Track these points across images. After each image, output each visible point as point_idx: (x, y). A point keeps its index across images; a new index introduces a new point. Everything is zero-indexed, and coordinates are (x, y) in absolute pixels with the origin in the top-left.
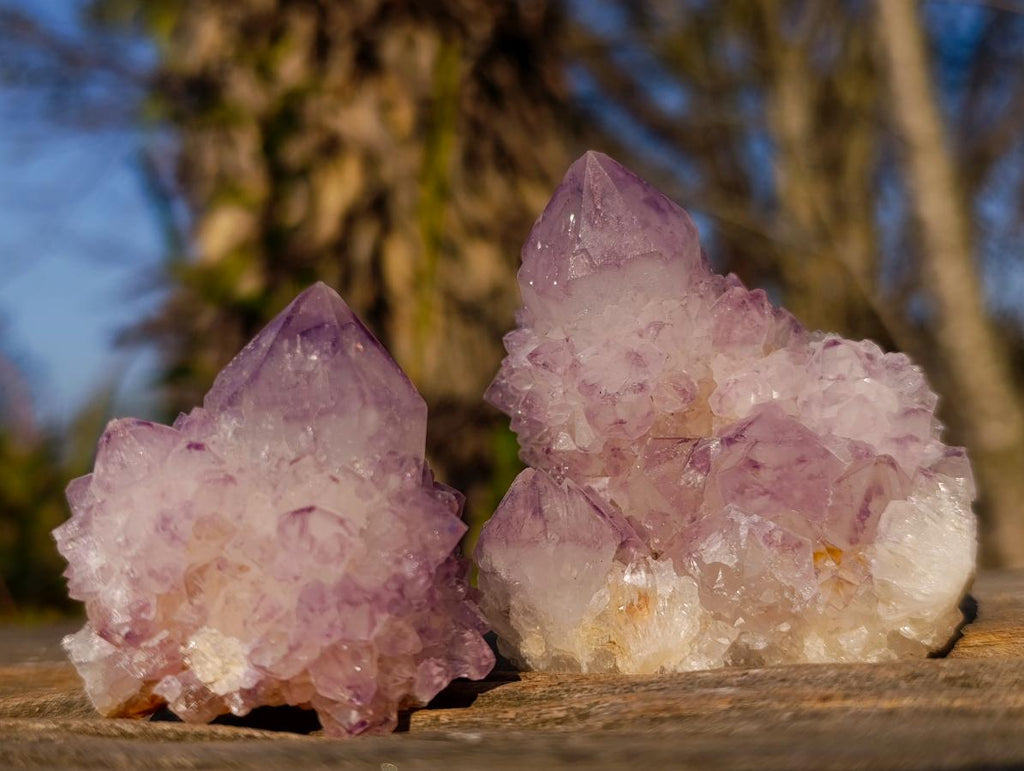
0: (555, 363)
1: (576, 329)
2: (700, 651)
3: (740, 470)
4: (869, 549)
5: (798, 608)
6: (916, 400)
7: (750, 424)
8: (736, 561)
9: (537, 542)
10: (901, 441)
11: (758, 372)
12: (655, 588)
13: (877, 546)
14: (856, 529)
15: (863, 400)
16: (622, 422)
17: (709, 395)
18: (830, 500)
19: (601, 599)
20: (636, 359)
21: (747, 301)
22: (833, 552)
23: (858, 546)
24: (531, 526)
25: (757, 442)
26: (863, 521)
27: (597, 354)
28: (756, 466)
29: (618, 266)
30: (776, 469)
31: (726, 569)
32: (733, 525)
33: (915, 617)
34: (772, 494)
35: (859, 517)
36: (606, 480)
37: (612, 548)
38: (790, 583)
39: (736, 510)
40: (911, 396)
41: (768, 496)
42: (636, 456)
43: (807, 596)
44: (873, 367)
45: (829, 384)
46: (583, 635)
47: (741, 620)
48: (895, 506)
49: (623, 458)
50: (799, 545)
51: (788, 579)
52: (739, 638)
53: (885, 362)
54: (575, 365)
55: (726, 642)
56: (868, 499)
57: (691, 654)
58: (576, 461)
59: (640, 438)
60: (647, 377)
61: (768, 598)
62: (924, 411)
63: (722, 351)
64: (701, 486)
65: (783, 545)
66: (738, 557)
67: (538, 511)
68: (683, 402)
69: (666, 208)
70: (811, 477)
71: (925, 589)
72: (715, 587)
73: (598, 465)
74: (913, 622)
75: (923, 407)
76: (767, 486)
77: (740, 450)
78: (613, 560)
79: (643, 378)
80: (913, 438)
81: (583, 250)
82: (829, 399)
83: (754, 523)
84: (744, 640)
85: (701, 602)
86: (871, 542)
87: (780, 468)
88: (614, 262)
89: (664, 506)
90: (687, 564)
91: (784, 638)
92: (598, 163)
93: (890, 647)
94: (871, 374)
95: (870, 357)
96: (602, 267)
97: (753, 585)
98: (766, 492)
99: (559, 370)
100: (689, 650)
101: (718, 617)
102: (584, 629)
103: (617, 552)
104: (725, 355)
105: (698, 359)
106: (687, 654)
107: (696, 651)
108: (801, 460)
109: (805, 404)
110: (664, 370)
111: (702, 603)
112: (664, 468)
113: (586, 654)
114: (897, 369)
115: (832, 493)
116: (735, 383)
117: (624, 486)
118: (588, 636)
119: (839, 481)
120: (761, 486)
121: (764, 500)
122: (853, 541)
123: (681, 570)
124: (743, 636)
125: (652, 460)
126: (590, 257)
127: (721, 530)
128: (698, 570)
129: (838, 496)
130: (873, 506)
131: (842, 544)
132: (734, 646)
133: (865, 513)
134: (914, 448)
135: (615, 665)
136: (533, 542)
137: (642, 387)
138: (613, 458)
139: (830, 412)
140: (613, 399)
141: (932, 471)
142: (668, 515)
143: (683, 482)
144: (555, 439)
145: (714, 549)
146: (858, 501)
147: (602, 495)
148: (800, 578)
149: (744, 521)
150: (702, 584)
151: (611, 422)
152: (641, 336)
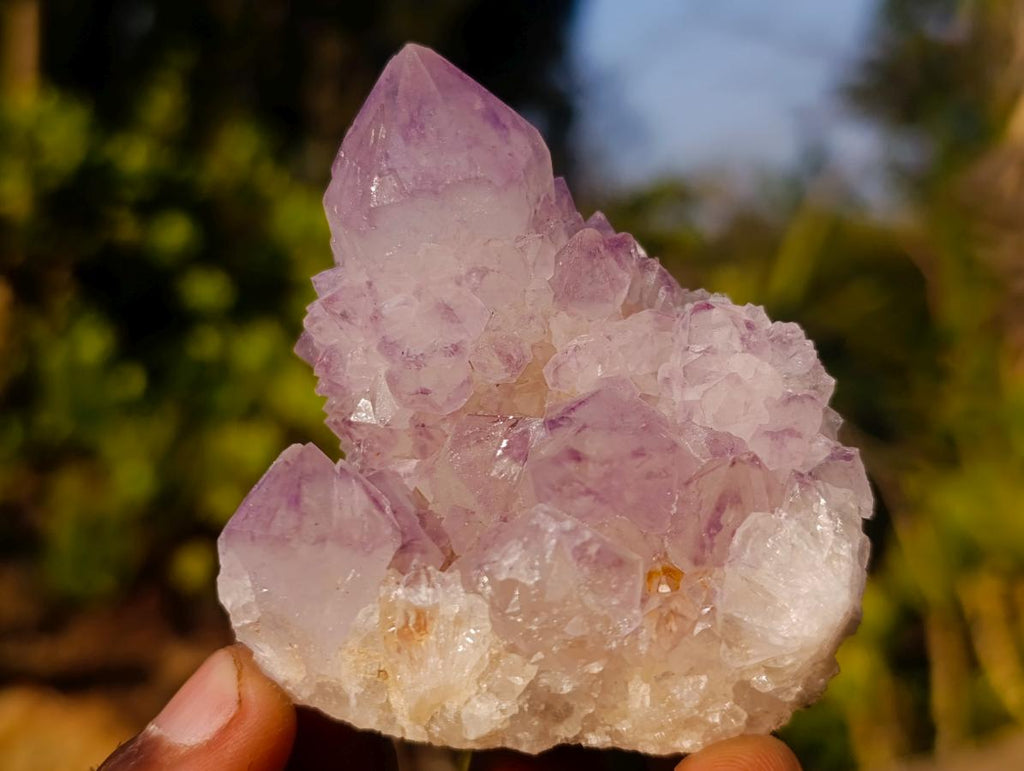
0: (355, 314)
1: (382, 270)
2: (489, 689)
3: (556, 461)
4: (717, 572)
5: (614, 645)
6: (808, 384)
7: (581, 403)
8: (537, 579)
9: (289, 540)
10: (777, 435)
11: (609, 337)
12: (436, 606)
13: (726, 568)
14: (703, 546)
15: (735, 379)
16: (425, 392)
17: (545, 364)
18: (673, 506)
19: (369, 617)
20: (447, 312)
21: (602, 248)
22: (672, 574)
23: (704, 568)
24: (284, 520)
25: (585, 427)
26: (711, 536)
27: (405, 304)
28: (576, 456)
29: (436, 193)
30: (602, 464)
31: (524, 588)
32: (537, 532)
33: (771, 664)
34: (596, 494)
35: (708, 530)
36: (414, 462)
37: (388, 552)
38: (605, 612)
39: (546, 513)
40: (802, 378)
41: (592, 497)
42: (447, 436)
43: (626, 630)
44: (753, 339)
45: (695, 357)
46: (351, 659)
47: (540, 655)
48: (754, 518)
49: (430, 437)
50: (619, 563)
51: (603, 608)
52: (537, 678)
53: (769, 333)
54: (376, 317)
55: (520, 682)
56: (720, 509)
57: (477, 694)
58: (378, 438)
59: (453, 413)
60: (463, 337)
61: (574, 628)
62: (812, 398)
63: (565, 309)
64: (515, 478)
65: (596, 562)
66: (541, 575)
67: (296, 501)
68: (506, 371)
69: (509, 123)
70: (650, 476)
71: (783, 629)
72: (508, 611)
73: (406, 443)
74: (769, 671)
75: (813, 393)
76: (589, 484)
77: (566, 436)
78: (388, 568)
79: (456, 338)
80: (791, 432)
81: (392, 170)
82: (690, 375)
83: (564, 532)
84: (544, 681)
85: (493, 629)
86: (720, 565)
87: (609, 461)
88: (431, 188)
89: (470, 501)
90: (475, 579)
91: (594, 682)
92: (419, 61)
93: (737, 701)
94: (749, 347)
95: (749, 326)
96: (412, 195)
97: (555, 611)
98: (589, 492)
99: (360, 322)
100: (477, 688)
101: (512, 649)
102: (351, 652)
103: (395, 558)
104: (569, 315)
105: (532, 318)
106: (473, 692)
107: (484, 690)
108: (638, 453)
109: (667, 380)
110: (487, 329)
111: (495, 629)
112: (474, 453)
113: (354, 684)
114: (783, 343)
115: (677, 498)
116: (575, 350)
117: (429, 472)
118: (355, 662)
119: (687, 483)
120: (582, 484)
121: (584, 502)
122: (697, 561)
123: (471, 587)
124: (543, 675)
125: (459, 442)
126: (400, 182)
127: (520, 538)
128: (489, 588)
129: (683, 502)
130: (728, 517)
131: (684, 565)
132: (531, 687)
133: (715, 525)
134: (793, 445)
135: (388, 701)
136: (282, 540)
137: (456, 349)
138: (419, 437)
139: (692, 395)
140: (418, 362)
141: (809, 477)
142: (473, 513)
143: (494, 473)
144: (354, 409)
145: (512, 562)
146: (707, 510)
147: (406, 481)
148: (618, 606)
149: (552, 528)
150: (493, 608)
151: (413, 391)
152: (459, 284)
